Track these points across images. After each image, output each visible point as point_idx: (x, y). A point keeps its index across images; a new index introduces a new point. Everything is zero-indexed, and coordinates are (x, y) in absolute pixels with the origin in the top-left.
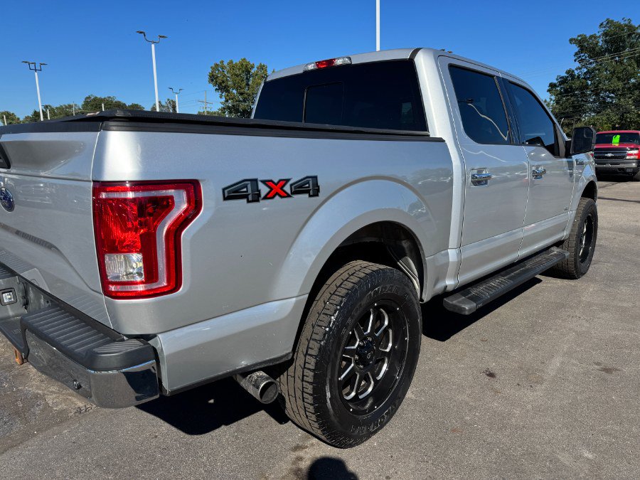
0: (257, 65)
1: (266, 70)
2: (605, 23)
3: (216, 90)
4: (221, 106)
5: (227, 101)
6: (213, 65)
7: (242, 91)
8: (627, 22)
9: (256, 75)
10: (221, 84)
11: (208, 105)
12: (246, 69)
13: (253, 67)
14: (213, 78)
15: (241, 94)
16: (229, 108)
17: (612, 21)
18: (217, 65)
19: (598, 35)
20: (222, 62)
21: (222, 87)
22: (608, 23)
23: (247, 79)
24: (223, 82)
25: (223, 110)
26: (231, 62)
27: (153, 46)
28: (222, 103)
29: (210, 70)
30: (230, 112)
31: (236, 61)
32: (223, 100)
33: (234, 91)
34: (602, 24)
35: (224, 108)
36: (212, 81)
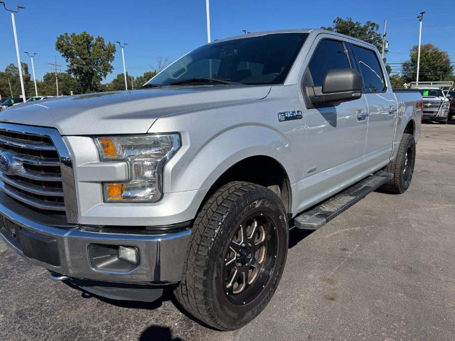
0: (95, 37)
1: (103, 42)
2: (336, 20)
3: (63, 55)
4: (67, 68)
5: (72, 64)
6: (59, 37)
7: (85, 57)
8: (349, 20)
9: (96, 45)
10: (66, 51)
11: (58, 67)
12: (87, 40)
13: (92, 39)
14: (59, 46)
15: (84, 59)
16: (74, 70)
17: (341, 19)
18: (62, 37)
19: (333, 27)
20: (66, 34)
21: (67, 53)
22: (338, 20)
23: (88, 47)
24: (68, 49)
25: (70, 71)
26: (74, 34)
27: (12, 15)
28: (68, 66)
29: (56, 40)
30: (75, 74)
31: (79, 33)
32: (69, 63)
33: (78, 57)
34: (334, 21)
35: (70, 70)
36: (59, 48)
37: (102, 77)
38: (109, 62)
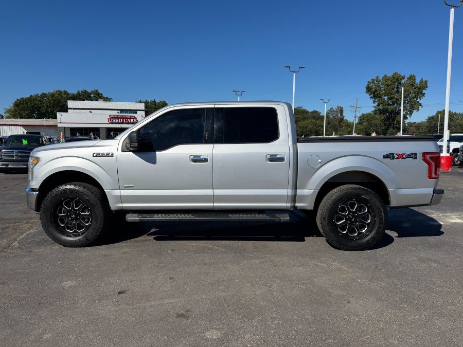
0: (407, 76)
1: (415, 79)
3: (371, 97)
4: (373, 109)
5: (378, 105)
6: (370, 80)
9: (406, 83)
10: (374, 92)
12: (397, 80)
13: (403, 78)
14: (369, 89)
15: (391, 99)
16: (379, 110)
18: (373, 80)
20: (378, 77)
21: (376, 95)
23: (397, 87)
24: (377, 91)
28: (374, 107)
29: (367, 84)
31: (390, 75)
32: (376, 104)
33: (385, 97)
35: (376, 111)
36: (369, 91)
37: (408, 116)
38: (418, 100)
